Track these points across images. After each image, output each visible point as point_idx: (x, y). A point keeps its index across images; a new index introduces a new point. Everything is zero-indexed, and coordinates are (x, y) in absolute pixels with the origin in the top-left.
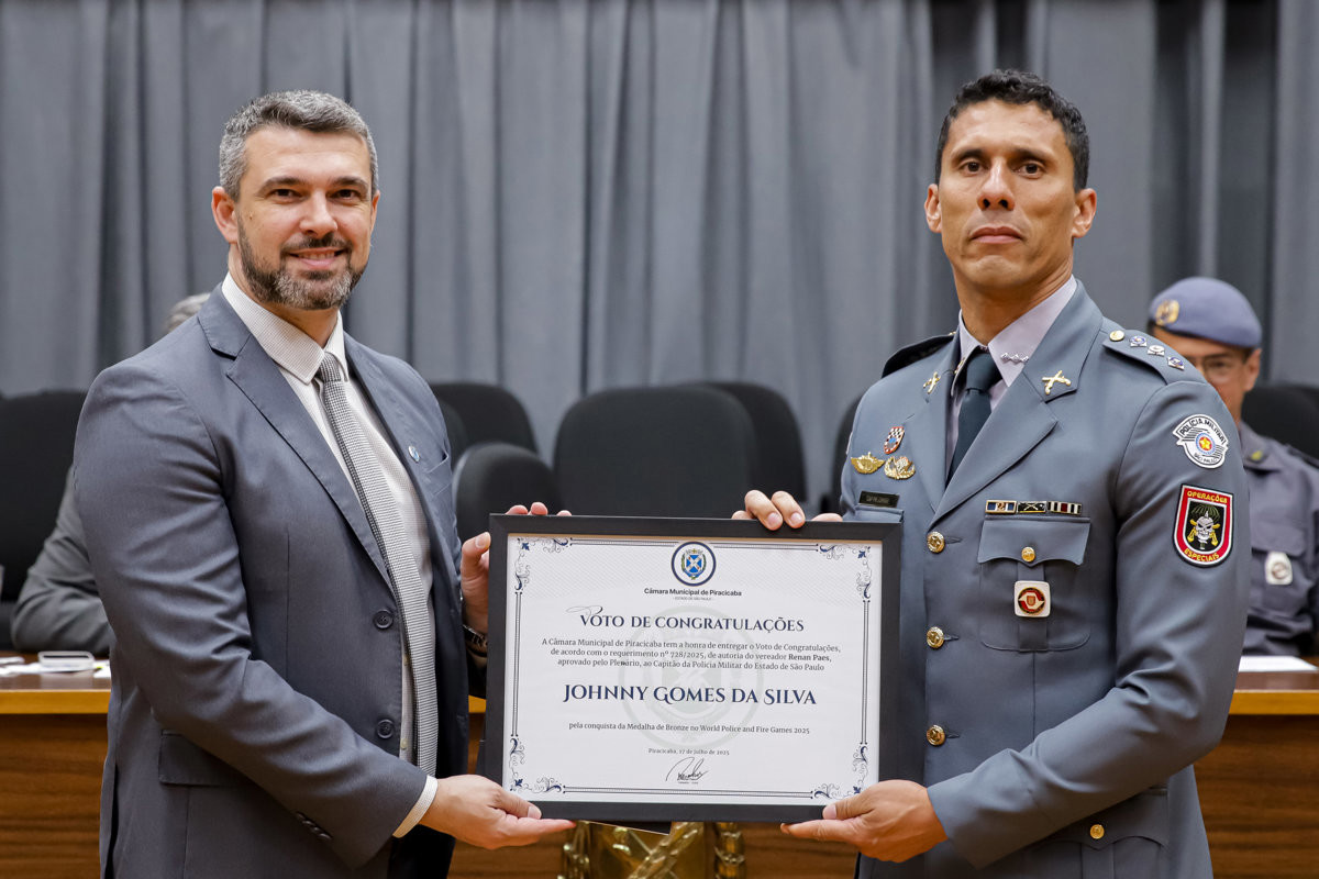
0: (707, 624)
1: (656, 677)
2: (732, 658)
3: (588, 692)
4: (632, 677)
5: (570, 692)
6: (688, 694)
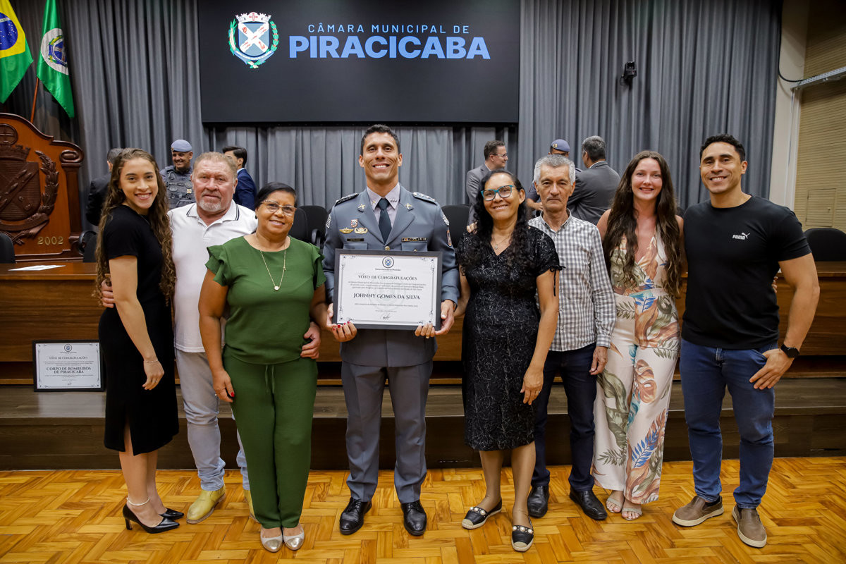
0: (391, 278)
1: (378, 292)
2: (398, 287)
3: (360, 295)
4: (372, 292)
5: (355, 295)
6: (386, 296)
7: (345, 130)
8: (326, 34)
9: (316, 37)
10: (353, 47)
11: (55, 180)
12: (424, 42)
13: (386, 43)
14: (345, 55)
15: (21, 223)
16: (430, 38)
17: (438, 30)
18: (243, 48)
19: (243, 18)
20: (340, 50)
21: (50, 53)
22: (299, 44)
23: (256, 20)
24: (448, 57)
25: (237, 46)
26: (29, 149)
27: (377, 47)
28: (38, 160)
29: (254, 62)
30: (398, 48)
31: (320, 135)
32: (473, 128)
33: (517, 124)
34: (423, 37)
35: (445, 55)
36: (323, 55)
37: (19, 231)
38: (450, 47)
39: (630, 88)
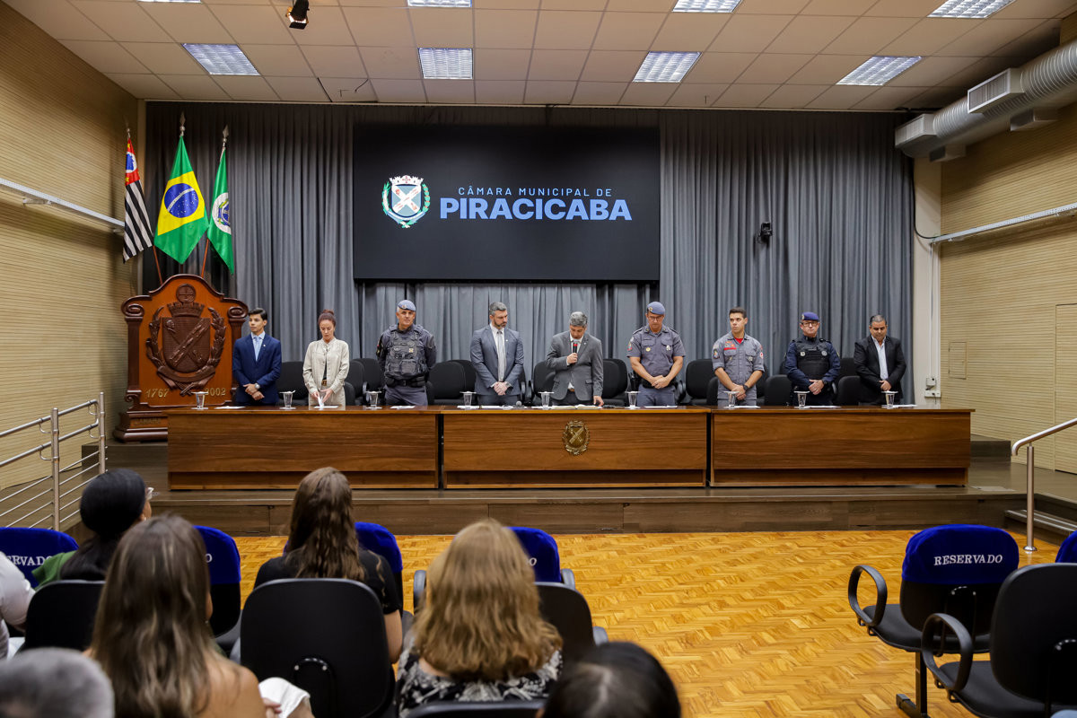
7: (492, 286)
8: (475, 196)
9: (465, 199)
10: (501, 209)
11: (222, 334)
12: (568, 204)
13: (532, 205)
14: (493, 216)
15: (192, 375)
16: (574, 201)
17: (582, 193)
18: (396, 208)
19: (396, 181)
20: (488, 212)
21: (219, 216)
22: (449, 205)
23: (409, 183)
24: (591, 218)
25: (390, 207)
26: (203, 306)
27: (524, 209)
28: (210, 316)
29: (406, 222)
30: (544, 210)
31: (468, 292)
32: (616, 286)
33: (658, 282)
34: (568, 201)
35: (589, 217)
36: (473, 216)
37: (190, 383)
38: (594, 209)
39: (768, 246)
